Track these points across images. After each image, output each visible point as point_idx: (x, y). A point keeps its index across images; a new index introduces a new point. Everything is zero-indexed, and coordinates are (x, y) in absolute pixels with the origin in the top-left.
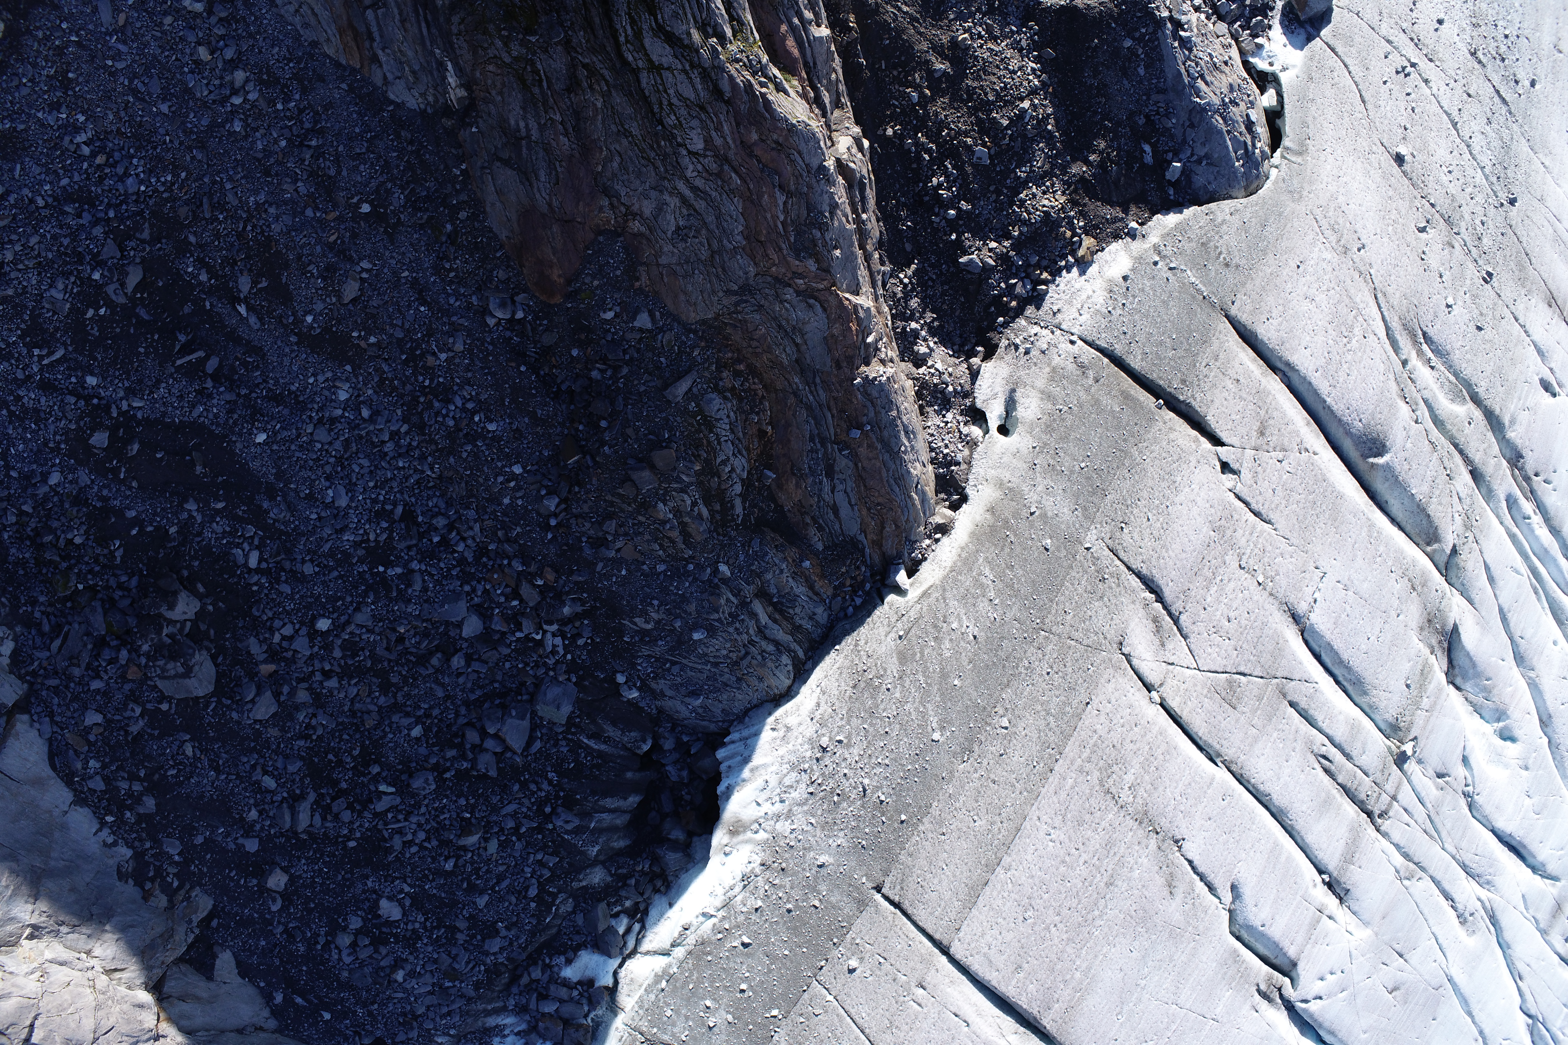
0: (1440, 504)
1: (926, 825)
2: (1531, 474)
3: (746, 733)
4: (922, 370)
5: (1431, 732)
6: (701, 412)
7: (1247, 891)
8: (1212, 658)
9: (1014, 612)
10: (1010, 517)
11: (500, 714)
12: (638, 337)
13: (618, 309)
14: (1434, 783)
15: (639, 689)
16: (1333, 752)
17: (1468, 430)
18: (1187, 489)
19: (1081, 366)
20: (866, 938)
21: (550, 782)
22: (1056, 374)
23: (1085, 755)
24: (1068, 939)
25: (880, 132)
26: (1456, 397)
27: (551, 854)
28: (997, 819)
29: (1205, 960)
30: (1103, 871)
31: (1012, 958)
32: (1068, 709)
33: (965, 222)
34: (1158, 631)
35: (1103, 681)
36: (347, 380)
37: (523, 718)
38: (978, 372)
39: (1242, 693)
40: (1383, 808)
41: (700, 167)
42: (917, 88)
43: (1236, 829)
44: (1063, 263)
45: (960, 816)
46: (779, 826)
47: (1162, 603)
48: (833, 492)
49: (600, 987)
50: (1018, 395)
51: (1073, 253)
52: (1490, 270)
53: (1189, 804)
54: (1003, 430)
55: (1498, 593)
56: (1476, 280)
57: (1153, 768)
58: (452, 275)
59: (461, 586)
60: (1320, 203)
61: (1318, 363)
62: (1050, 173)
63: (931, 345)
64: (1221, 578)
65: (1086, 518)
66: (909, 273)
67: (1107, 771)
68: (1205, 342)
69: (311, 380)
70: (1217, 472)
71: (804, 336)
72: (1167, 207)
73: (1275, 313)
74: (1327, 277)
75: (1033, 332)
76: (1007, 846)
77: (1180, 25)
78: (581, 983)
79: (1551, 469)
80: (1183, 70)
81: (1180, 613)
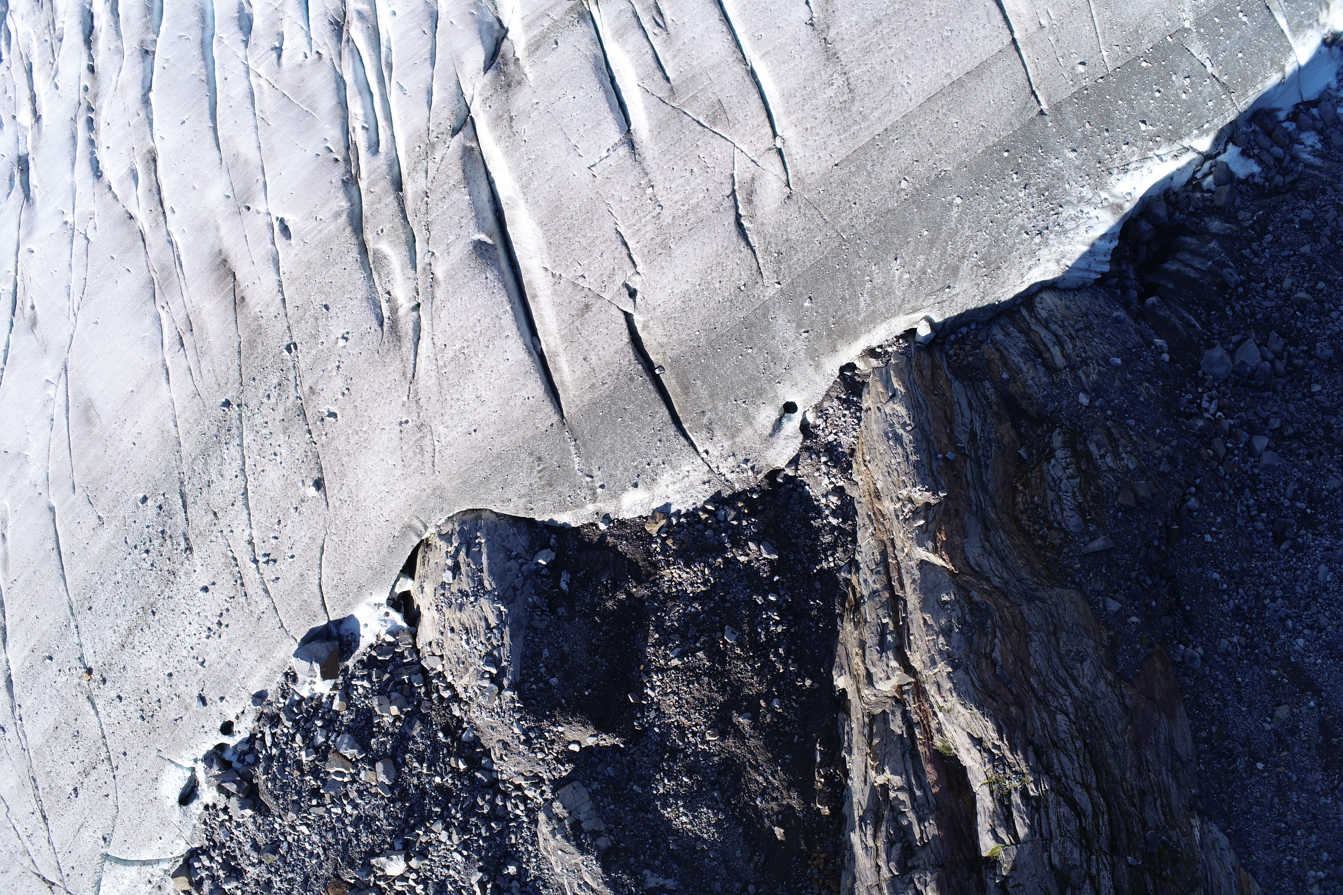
0: (448, 176)
1: (992, 140)
2: (341, 164)
3: (1086, 274)
4: (841, 483)
6: (1086, 521)
8: (718, 149)
9: (858, 263)
10: (824, 338)
11: (1257, 373)
12: (1118, 595)
13: (1129, 621)
15: (1152, 343)
16: (648, 26)
17: (387, 226)
18: (676, 291)
19: (710, 430)
20: (1064, 82)
21: (1233, 308)
22: (733, 432)
23: (857, 127)
25: (816, 685)
26: (381, 258)
27: (1246, 257)
28: (940, 115)
30: (880, 35)
31: (971, 8)
32: (853, 169)
33: (765, 587)
34: (752, 192)
35: (817, 176)
36: (1295, 652)
37: (1242, 362)
38: (790, 462)
39: (707, 109)
41: (1061, 700)
42: (770, 709)
43: (760, 8)
44: (682, 520)
45: (965, 133)
46: (1090, 196)
47: (737, 212)
48: (972, 420)
49: (1238, 147)
50: (769, 430)
51: (669, 524)
52: (286, 352)
53: (791, 48)
54: (790, 408)
55: (429, 79)
56: (305, 350)
57: (809, 90)
58: (1216, 695)
59: (1259, 474)
60: (420, 477)
61: (503, 342)
62: (669, 598)
63: (823, 501)
64: (683, 208)
65: (767, 308)
66: (825, 565)
67: (845, 107)
68: (594, 404)
69: (1319, 661)
70: (643, 293)
71: (983, 547)
72: (564, 530)
73: (519, 401)
74: (453, 411)
75: (733, 475)
76: (941, 92)
77: (493, 679)
78: (1250, 157)
79: (320, 159)
80: (507, 640)
81: (728, 197)
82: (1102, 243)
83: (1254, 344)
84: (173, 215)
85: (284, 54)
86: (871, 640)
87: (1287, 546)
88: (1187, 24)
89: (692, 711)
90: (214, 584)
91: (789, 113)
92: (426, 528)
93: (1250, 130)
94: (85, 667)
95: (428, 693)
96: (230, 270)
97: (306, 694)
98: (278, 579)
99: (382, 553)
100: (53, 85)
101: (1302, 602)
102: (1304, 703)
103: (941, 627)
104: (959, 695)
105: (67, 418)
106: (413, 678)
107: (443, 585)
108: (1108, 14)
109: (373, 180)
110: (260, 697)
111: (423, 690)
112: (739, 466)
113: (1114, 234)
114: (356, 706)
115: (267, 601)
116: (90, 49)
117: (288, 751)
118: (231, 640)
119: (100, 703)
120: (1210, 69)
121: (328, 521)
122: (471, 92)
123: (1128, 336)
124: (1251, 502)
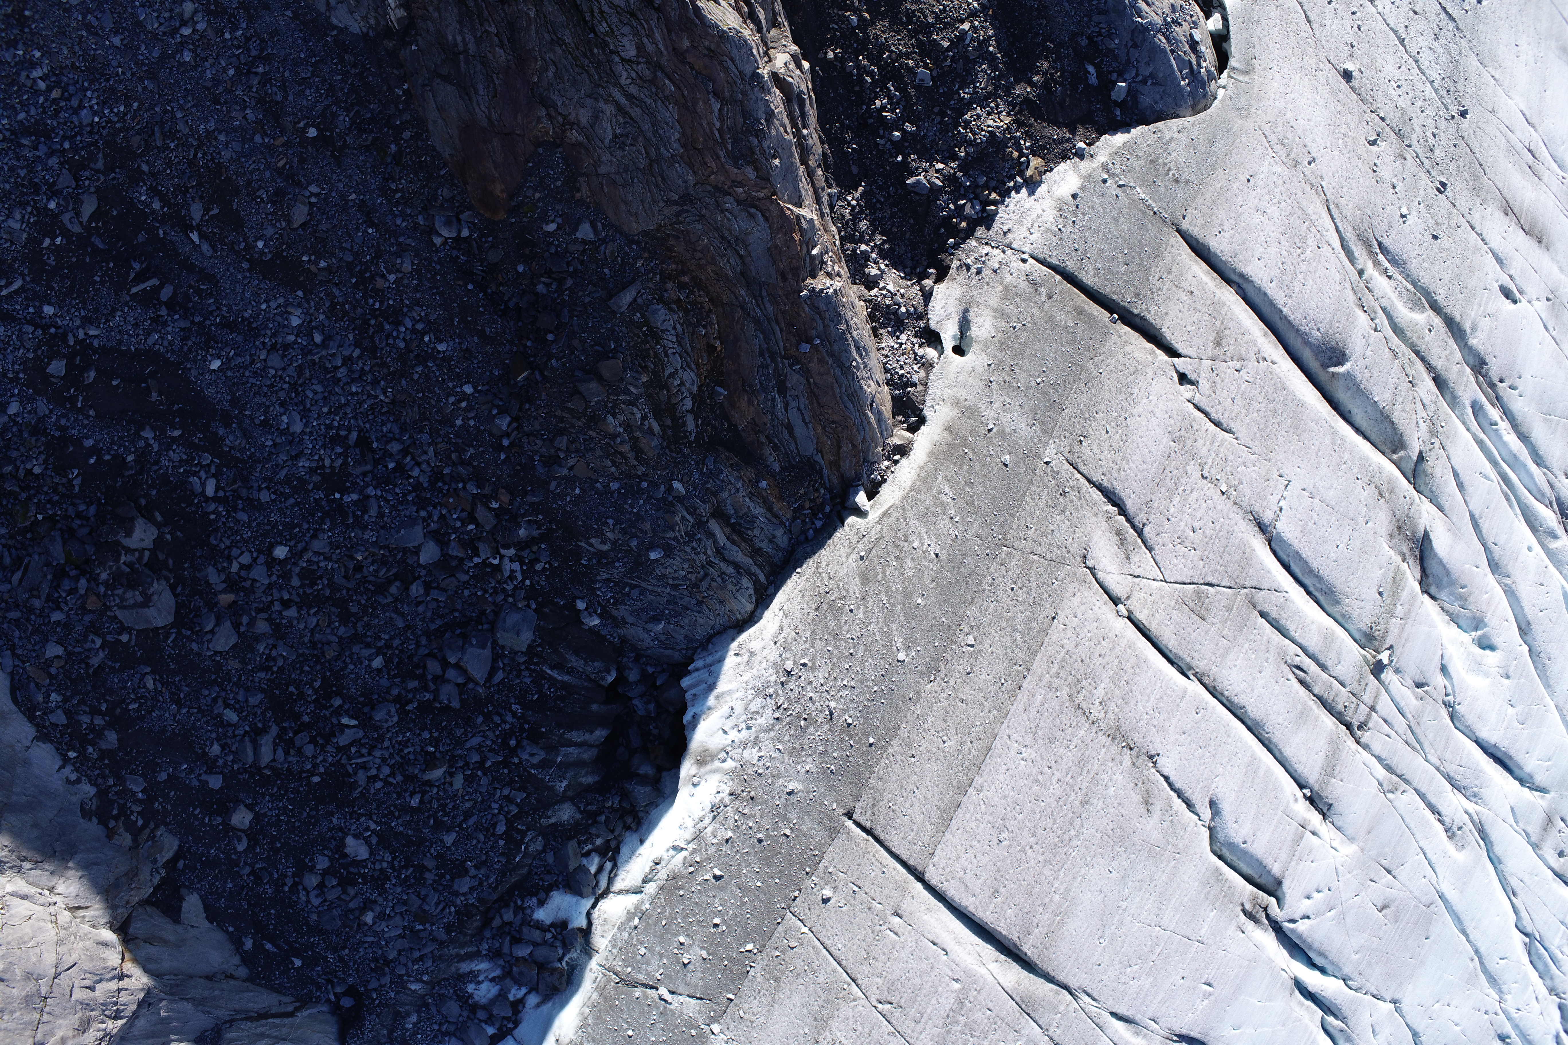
0: (1404, 411)
1: (895, 747)
2: (1495, 380)
3: (709, 660)
4: (874, 292)
5: (1407, 640)
6: (646, 323)
7: (1226, 807)
8: (1180, 569)
9: (975, 528)
10: (968, 434)
11: (460, 643)
12: (581, 248)
13: (560, 221)
14: (1414, 692)
15: (600, 616)
16: (1308, 663)
17: (1428, 337)
18: (1145, 401)
19: (1034, 283)
20: (839, 866)
21: (514, 715)
22: (1008, 293)
23: (1053, 671)
24: (1045, 861)
25: (820, 55)
26: (1415, 305)
27: (518, 790)
28: (967, 739)
29: (1186, 879)
30: (1077, 789)
31: (989, 882)
32: (1034, 624)
33: (907, 144)
34: (1122, 544)
35: (1068, 595)
36: (299, 305)
37: (483, 647)
38: (931, 294)
39: (1210, 603)
40: (1362, 719)
42: (856, 11)
43: (1212, 743)
44: (1012, 184)
45: (929, 737)
46: (746, 753)
47: (1125, 516)
48: (786, 410)
49: (573, 929)
50: (972, 315)
51: (1021, 173)
52: (1444, 180)
53: (1162, 718)
54: (959, 350)
55: (1468, 499)
56: (1430, 191)
57: (1123, 682)
58: (398, 195)
59: (417, 512)
60: (1268, 119)
61: (1272, 274)
62: (994, 95)
63: (882, 267)
64: (1183, 488)
65: (1045, 432)
66: (857, 195)
67: (1076, 686)
68: (1157, 256)
69: (264, 307)
70: (1175, 383)
71: (747, 247)
72: (1114, 127)
73: (1227, 225)
74: (1278, 190)
75: (984, 252)
76: (978, 767)
78: (554, 925)
79: (1516, 374)
81: (1144, 525)
83: (475, 677)
87: (351, 437)
88: (715, 1028)
91: (1129, 646)
92: (1232, 78)
93: (568, 959)
96: (1530, 235)
101: (309, 375)
102: (272, 240)
103: (774, 124)
107: (1196, 26)
108: (821, 979)
120: (663, 991)
121: (1319, 47)
122: (1425, 506)
124: (416, 473)
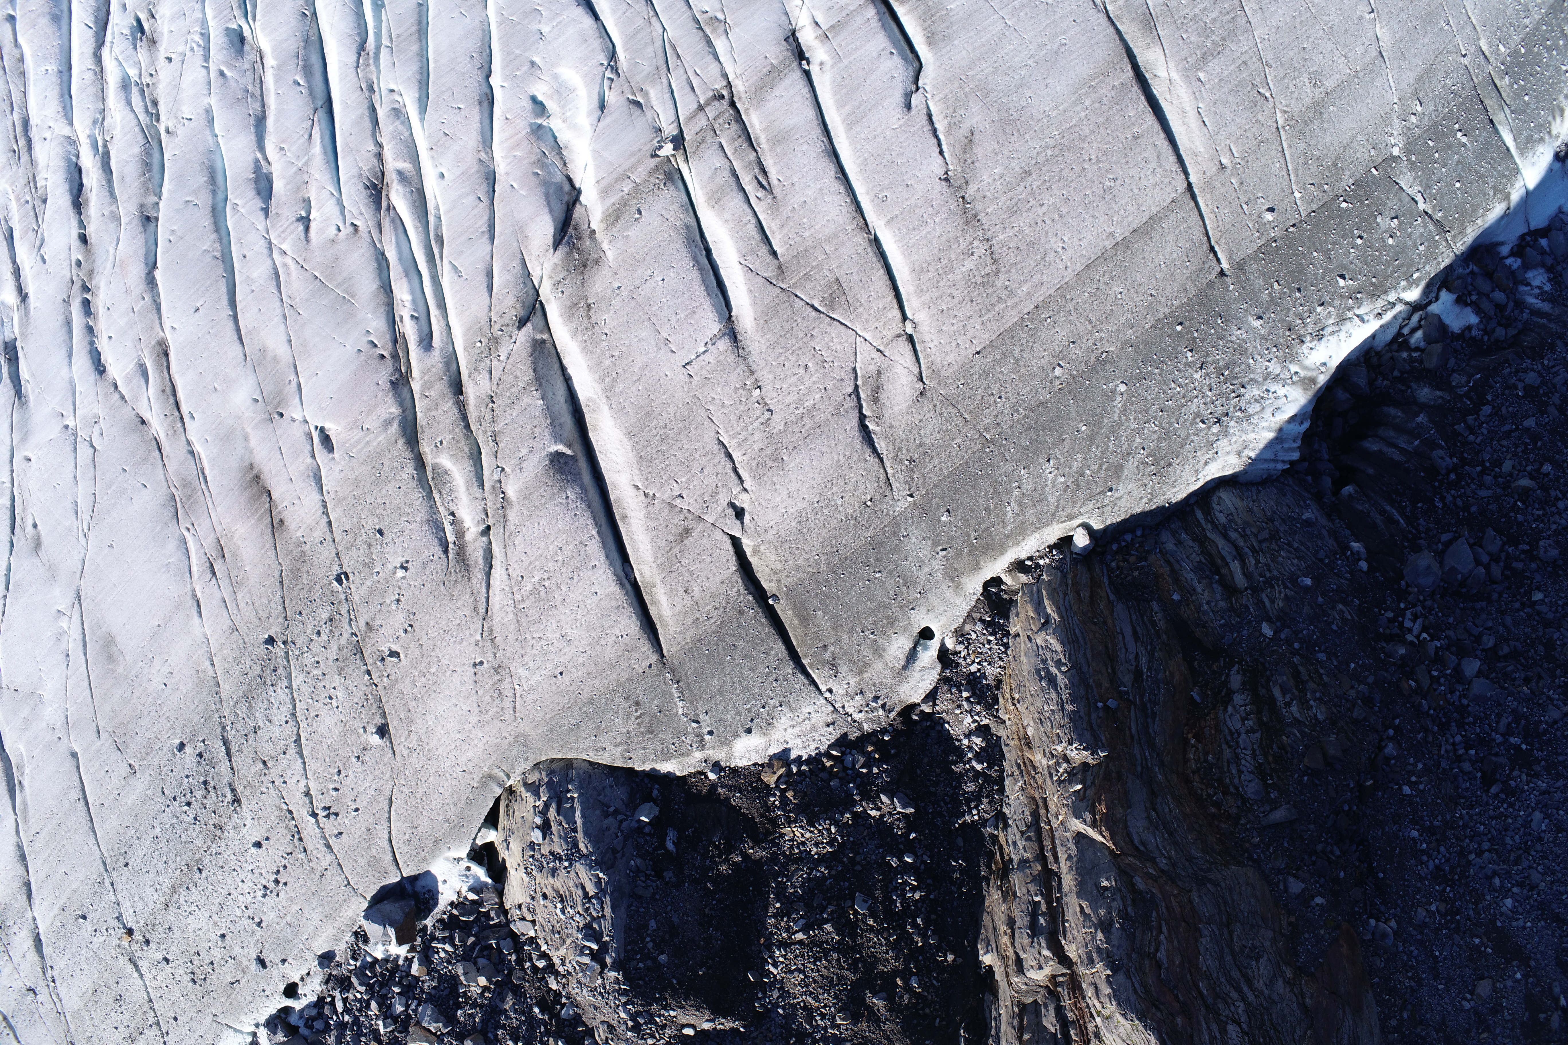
0: (516, 377)
1: (1163, 311)
2: (389, 361)
3: (1272, 465)
4: (985, 722)
5: (633, 154)
6: (1266, 786)
7: (898, 97)
8: (837, 338)
9: (1004, 468)
10: (965, 555)
11: (1469, 580)
12: (1301, 873)
13: (1313, 904)
14: (648, 100)
15: (1349, 548)
16: (750, 188)
17: (447, 438)
18: (791, 510)
19: (833, 666)
20: (1249, 233)
21: (1443, 499)
22: (860, 668)
23: (1002, 306)
24: (1083, 141)
25: (960, 960)
26: (441, 474)
27: (1460, 434)
28: (1101, 285)
29: (964, 52)
30: (1029, 189)
31: (1138, 150)
32: (998, 357)
33: (900, 846)
34: (878, 387)
35: (955, 368)
36: (1502, 914)
37: (1451, 568)
38: (927, 697)
39: (823, 291)
40: (716, 103)
41: (1232, 1008)
42: (908, 989)
43: (885, 162)
44: (803, 768)
45: (1131, 305)
46: (1278, 371)
47: (861, 413)
48: (1137, 654)
49: (1453, 293)
50: (902, 662)
51: (789, 773)
52: (335, 583)
53: (922, 211)
54: (926, 634)
55: (488, 258)
56: (358, 581)
57: (944, 262)
58: (1410, 974)
59: (1468, 705)
60: (499, 724)
61: (590, 573)
62: (790, 860)
63: (966, 742)
64: (797, 412)
65: (898, 525)
66: (968, 818)
67: (988, 281)
68: (699, 641)
69: (1529, 924)
70: (752, 513)
71: (1149, 817)
72: (669, 778)
73: (611, 640)
74: (534, 652)
75: (861, 715)
76: (1103, 257)
77: (594, 955)
78: (1466, 305)
79: (363, 356)
80: (608, 911)
81: (850, 395)
82: (1292, 426)
83: (1466, 546)
84: (192, 422)
85: (313, 225)
86: (1022, 921)
87: (1498, 790)
88: (1396, 151)
89: (821, 991)
90: (267, 839)
91: (921, 292)
92: (509, 777)
93: (1468, 271)
94: (125, 927)
95: (520, 961)
96: (265, 488)
97: (379, 955)
98: (341, 833)
99: (460, 805)
100: (39, 258)
101: (1512, 855)
102: (1509, 976)
103: (1100, 919)
104: (1119, 1004)
105: (85, 654)
106: (502, 943)
107: (532, 846)
108: (1302, 145)
109: (427, 382)
110: (327, 958)
111: (514, 957)
112: (868, 705)
113: (1305, 413)
114: (438, 971)
115: (329, 858)
116: (80, 213)
117: (362, 1019)
118: (291, 899)
119: (144, 966)
120: (1422, 206)
121: (396, 772)
122: (539, 273)
123: (1319, 543)
124: (1458, 738)
